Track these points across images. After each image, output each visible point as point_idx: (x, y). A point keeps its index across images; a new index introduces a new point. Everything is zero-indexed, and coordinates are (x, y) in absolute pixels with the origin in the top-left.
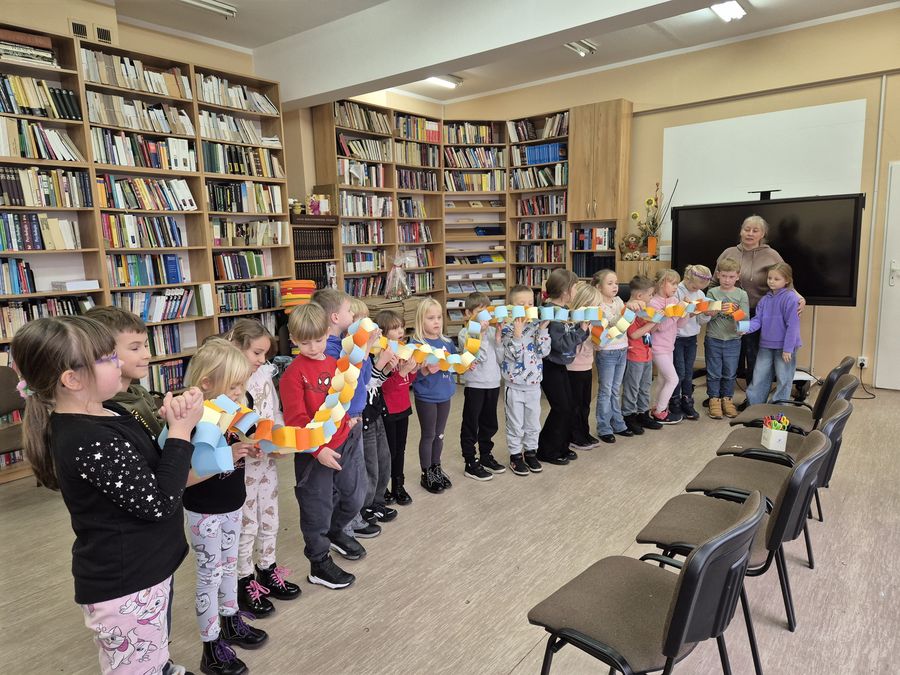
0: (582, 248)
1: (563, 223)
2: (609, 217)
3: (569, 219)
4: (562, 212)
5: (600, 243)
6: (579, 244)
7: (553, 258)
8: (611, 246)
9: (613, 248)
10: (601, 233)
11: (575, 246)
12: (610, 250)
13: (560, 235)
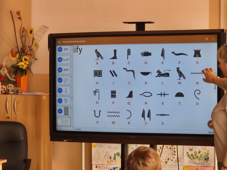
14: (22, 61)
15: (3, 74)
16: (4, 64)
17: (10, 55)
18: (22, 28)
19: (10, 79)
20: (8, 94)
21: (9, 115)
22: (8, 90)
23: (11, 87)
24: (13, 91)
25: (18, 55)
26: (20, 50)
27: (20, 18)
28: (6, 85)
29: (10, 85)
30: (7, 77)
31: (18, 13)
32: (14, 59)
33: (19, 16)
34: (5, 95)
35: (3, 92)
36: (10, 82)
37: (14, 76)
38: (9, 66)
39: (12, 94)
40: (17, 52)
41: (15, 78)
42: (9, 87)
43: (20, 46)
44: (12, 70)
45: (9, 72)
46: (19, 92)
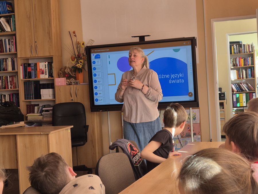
0: (30, 77)
1: (15, 59)
2: (47, 54)
3: (19, 56)
4: (13, 51)
5: (43, 73)
6: (28, 74)
7: (9, 86)
8: (51, 75)
9: (52, 77)
10: (43, 66)
11: (25, 76)
12: (50, 78)
13: (13, 68)
14: (78, 63)
15: (67, 72)
16: (67, 66)
17: (71, 60)
18: (77, 42)
19: (72, 75)
20: (71, 85)
21: (73, 98)
22: (71, 82)
23: (73, 80)
24: (74, 83)
25: (76, 59)
26: (77, 56)
27: (75, 36)
28: (69, 79)
29: (72, 79)
30: (70, 74)
31: (74, 33)
32: (73, 62)
33: (75, 34)
34: (69, 86)
35: (68, 84)
36: (72, 77)
37: (74, 73)
38: (71, 67)
39: (74, 85)
40: (75, 58)
41: (75, 74)
42: (71, 80)
43: (77, 53)
44: (73, 69)
45: (71, 71)
46: (78, 83)
